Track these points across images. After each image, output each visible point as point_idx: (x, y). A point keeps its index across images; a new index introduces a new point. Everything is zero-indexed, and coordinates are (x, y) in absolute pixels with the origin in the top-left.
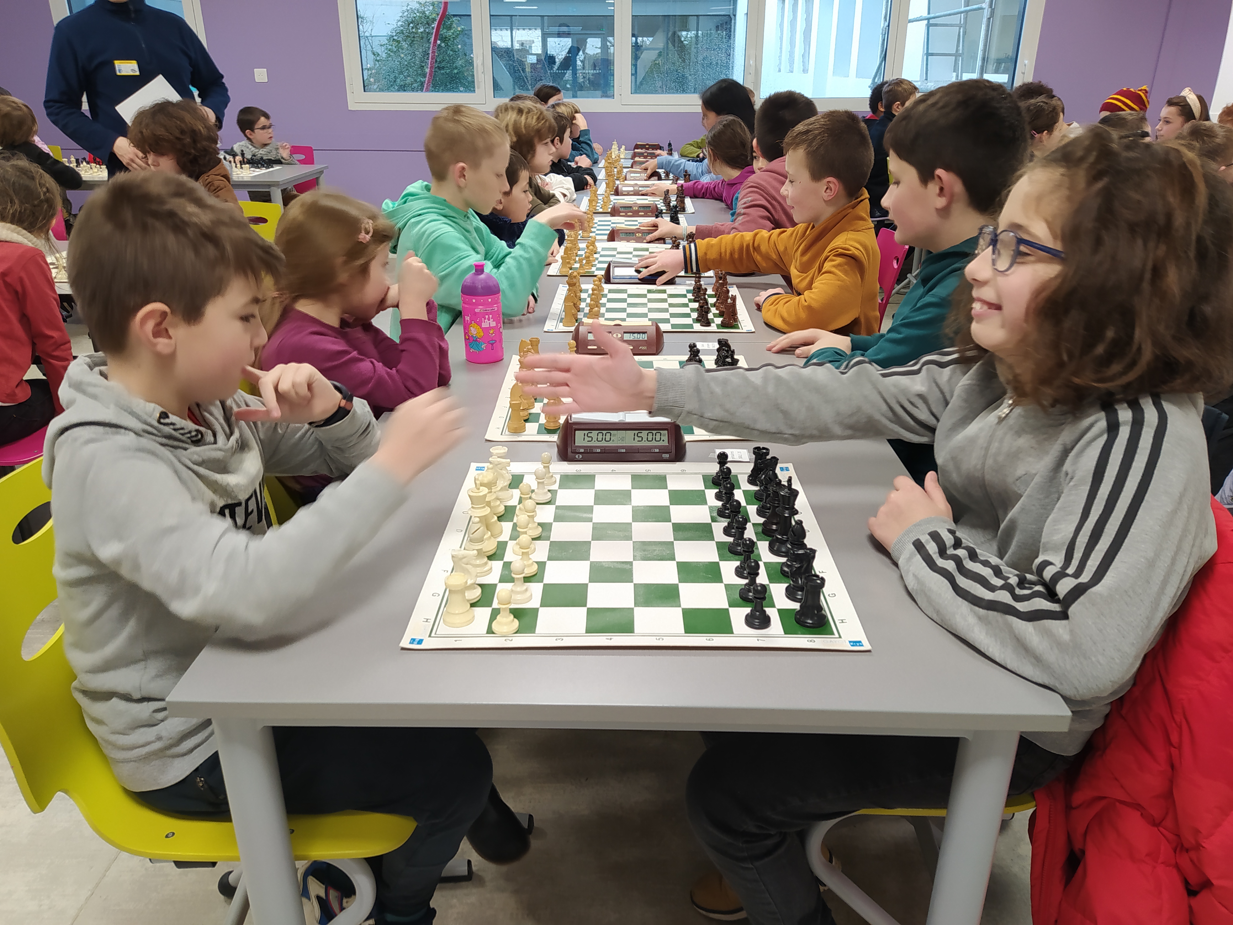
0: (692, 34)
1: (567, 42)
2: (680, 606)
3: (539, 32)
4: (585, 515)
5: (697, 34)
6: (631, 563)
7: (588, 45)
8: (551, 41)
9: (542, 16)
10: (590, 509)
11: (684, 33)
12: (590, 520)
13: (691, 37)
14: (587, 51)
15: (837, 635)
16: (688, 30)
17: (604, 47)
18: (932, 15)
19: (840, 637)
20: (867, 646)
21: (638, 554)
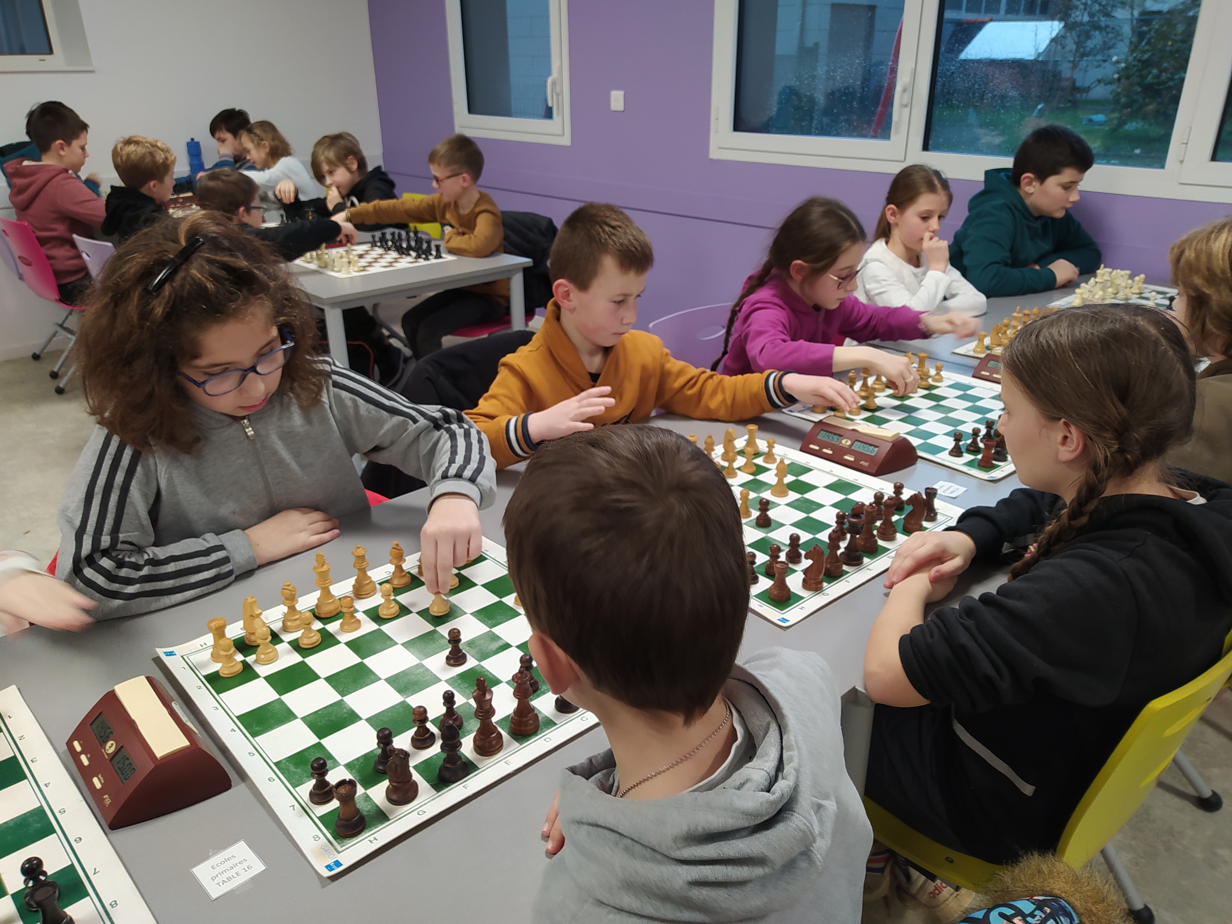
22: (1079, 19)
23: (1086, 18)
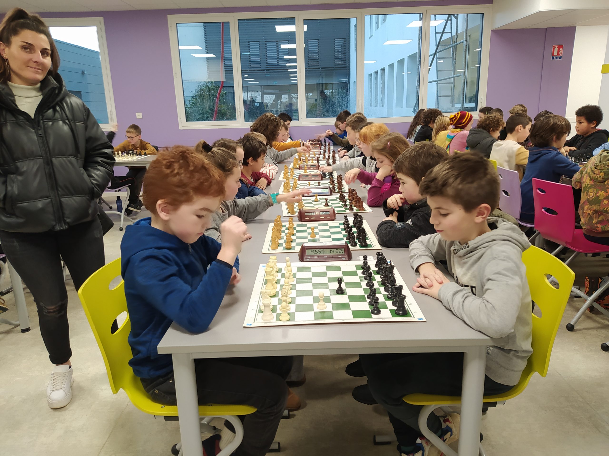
0: (330, 91)
1: (273, 97)
2: (350, 310)
3: (260, 93)
4: (309, 281)
5: (333, 91)
6: (329, 297)
7: (282, 98)
8: (266, 97)
9: (261, 86)
10: (311, 279)
11: (326, 91)
12: (311, 282)
13: (329, 93)
14: (282, 100)
15: (413, 317)
16: (328, 90)
17: (290, 98)
18: (439, 79)
19: (414, 317)
20: (425, 320)
21: (332, 293)
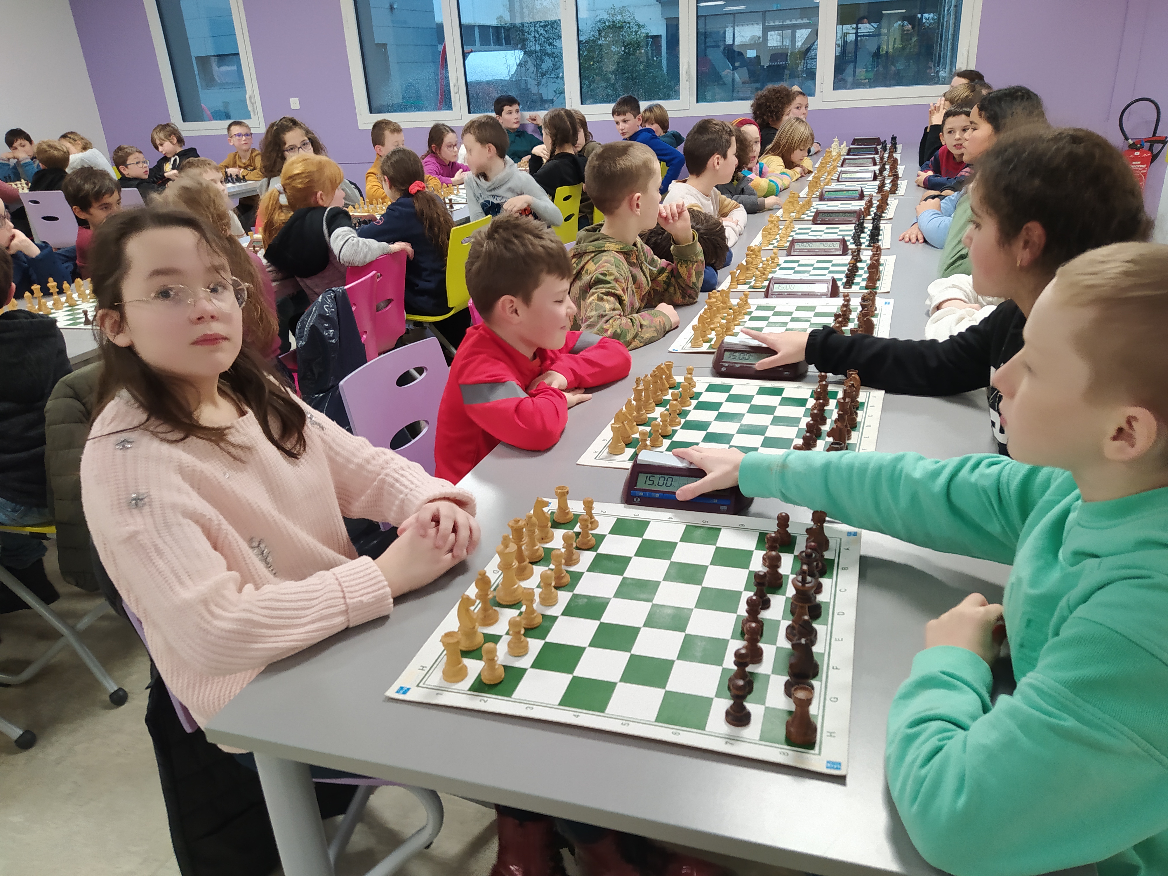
22: (533, 48)
23: (538, 48)
